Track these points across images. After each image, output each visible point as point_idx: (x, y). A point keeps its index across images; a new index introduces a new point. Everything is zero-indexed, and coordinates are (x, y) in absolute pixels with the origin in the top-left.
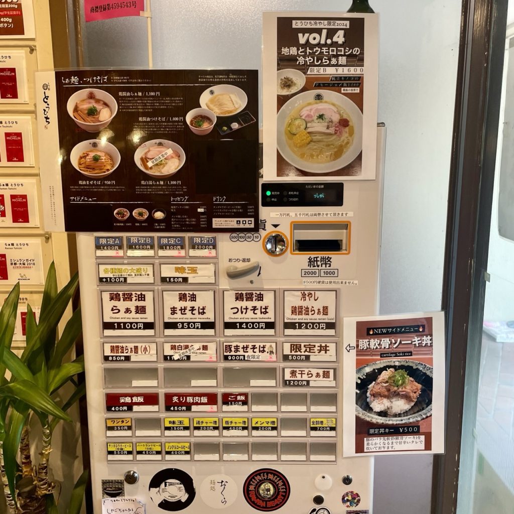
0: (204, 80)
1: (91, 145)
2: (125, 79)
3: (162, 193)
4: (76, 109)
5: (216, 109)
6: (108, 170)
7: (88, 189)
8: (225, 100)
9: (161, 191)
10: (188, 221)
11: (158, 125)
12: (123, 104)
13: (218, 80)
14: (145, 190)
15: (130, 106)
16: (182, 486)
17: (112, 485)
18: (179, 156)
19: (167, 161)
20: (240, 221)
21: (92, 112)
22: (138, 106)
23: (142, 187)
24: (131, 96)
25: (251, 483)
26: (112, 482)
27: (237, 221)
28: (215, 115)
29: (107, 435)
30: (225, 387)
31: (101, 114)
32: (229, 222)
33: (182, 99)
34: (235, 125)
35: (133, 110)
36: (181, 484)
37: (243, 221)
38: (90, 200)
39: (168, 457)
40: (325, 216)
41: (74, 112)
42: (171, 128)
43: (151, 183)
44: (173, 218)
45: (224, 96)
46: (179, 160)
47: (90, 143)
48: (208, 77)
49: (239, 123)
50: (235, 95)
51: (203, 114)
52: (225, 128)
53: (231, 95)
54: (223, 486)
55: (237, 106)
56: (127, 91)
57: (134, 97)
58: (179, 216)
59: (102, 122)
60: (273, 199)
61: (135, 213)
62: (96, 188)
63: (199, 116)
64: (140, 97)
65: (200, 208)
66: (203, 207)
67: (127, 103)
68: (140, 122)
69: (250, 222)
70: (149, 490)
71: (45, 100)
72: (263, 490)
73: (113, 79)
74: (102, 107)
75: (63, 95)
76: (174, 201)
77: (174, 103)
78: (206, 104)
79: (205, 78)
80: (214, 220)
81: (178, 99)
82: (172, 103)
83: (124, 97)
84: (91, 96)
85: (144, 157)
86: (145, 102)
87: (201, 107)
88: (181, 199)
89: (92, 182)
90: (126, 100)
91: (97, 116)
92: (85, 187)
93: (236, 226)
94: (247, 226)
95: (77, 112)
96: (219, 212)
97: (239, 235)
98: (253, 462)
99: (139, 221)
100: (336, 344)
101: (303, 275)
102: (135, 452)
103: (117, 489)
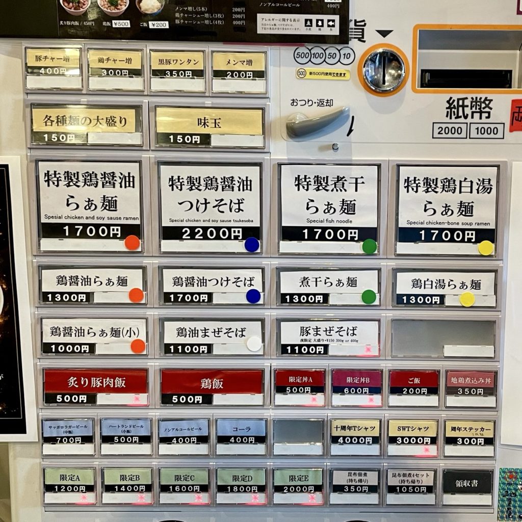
10: (209, 19)
20: (311, 21)
27: (306, 21)
32: (289, 22)
37: (317, 21)
39: (164, 498)
44: (178, 11)
58: (190, 9)
69: (331, 23)
80: (259, 16)
93: (304, 31)
94: (326, 31)
96: (271, 1)
97: (313, 52)
98: (333, 509)
99: (110, 18)
100: (496, 271)
101: (436, 135)
102: (99, 487)
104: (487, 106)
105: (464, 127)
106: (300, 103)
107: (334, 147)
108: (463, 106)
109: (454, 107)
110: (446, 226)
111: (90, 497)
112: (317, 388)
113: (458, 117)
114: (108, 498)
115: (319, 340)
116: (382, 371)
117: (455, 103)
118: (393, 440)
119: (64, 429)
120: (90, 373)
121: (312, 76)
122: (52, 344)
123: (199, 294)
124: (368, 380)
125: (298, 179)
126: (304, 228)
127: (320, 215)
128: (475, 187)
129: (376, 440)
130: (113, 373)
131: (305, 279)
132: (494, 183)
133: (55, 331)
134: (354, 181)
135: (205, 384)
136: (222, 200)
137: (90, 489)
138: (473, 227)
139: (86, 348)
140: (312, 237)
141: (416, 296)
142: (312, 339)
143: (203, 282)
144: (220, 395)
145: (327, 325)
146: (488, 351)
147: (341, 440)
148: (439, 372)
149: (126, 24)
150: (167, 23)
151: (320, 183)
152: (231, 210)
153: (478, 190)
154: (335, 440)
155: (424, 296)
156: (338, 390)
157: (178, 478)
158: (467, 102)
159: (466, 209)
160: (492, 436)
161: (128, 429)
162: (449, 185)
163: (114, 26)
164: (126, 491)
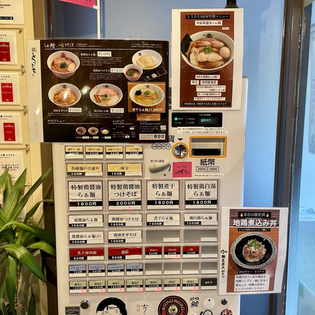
0: (135, 46)
1: (62, 87)
2: (85, 45)
3: (107, 117)
4: (53, 64)
5: (143, 65)
6: (73, 103)
7: (59, 114)
8: (148, 59)
9: (107, 116)
11: (105, 75)
12: (83, 61)
13: (144, 47)
14: (96, 116)
15: (88, 62)
16: (118, 309)
17: (72, 310)
18: (119, 94)
19: (111, 97)
20: (156, 136)
21: (63, 66)
22: (93, 62)
23: (94, 114)
24: (88, 56)
25: (163, 305)
26: (72, 308)
28: (142, 69)
29: (70, 277)
30: (147, 243)
31: (69, 67)
32: (149, 136)
33: (121, 58)
34: (155, 75)
35: (90, 65)
36: (117, 308)
37: (158, 136)
38: (61, 121)
39: (110, 290)
40: (211, 133)
41: (52, 66)
42: (114, 76)
43: (100, 111)
44: (114, 133)
45: (148, 57)
46: (119, 97)
47: (62, 86)
48: (137, 44)
49: (157, 74)
50: (155, 56)
51: (134, 68)
52: (148, 77)
53: (152, 57)
54: (145, 308)
55: (155, 64)
56: (86, 53)
57: (91, 56)
58: (118, 133)
59: (69, 72)
60: (179, 123)
61: (90, 130)
62: (65, 114)
63: (131, 69)
64: (94, 56)
65: (131, 127)
66: (134, 127)
67: (86, 60)
68: (94, 72)
69: (163, 136)
70: (97, 312)
71: (33, 58)
72: (171, 310)
73: (77, 45)
74: (70, 63)
75: (45, 55)
76: (115, 123)
77: (116, 60)
78: (136, 62)
79: (136, 45)
80: (140, 135)
81: (118, 58)
82: (115, 61)
83: (84, 56)
84: (63, 56)
85: (96, 94)
86: (98, 59)
87: (133, 63)
88: (119, 121)
89: (62, 110)
90: (85, 58)
91: (67, 68)
92: (58, 114)
93: (154, 139)
94: (161, 139)
95: (54, 65)
96: (144, 130)
97: (158, 145)
98: (165, 292)
99: (92, 136)
100: (217, 213)
101: (197, 171)
102: (88, 287)
103: (75, 312)
104: (213, 161)
105: (206, 168)
106: (153, 161)
107: (165, 175)
108: (206, 161)
110: (201, 199)
111: (85, 291)
112: (159, 253)
113: (204, 165)
114: (91, 291)
116: (180, 247)
117: (203, 161)
119: (76, 268)
120: (85, 250)
122: (73, 241)
123: (121, 223)
124: (176, 250)
125: (153, 185)
126: (155, 201)
127: (161, 197)
128: (210, 186)
130: (92, 250)
131: (156, 217)
132: (216, 185)
133: (73, 236)
134: (171, 185)
135: (123, 252)
136: (129, 192)
137: (85, 288)
138: (210, 199)
139: (84, 242)
140: (158, 204)
141: (191, 222)
143: (122, 219)
144: (128, 256)
146: (215, 239)
148: (199, 246)
149: (97, 137)
150: (110, 137)
151: (161, 186)
152: (132, 196)
153: (211, 187)
155: (194, 222)
156: (166, 253)
157: (114, 283)
159: (208, 194)
161: (97, 268)
162: (202, 186)
163: (93, 138)
164: (97, 288)
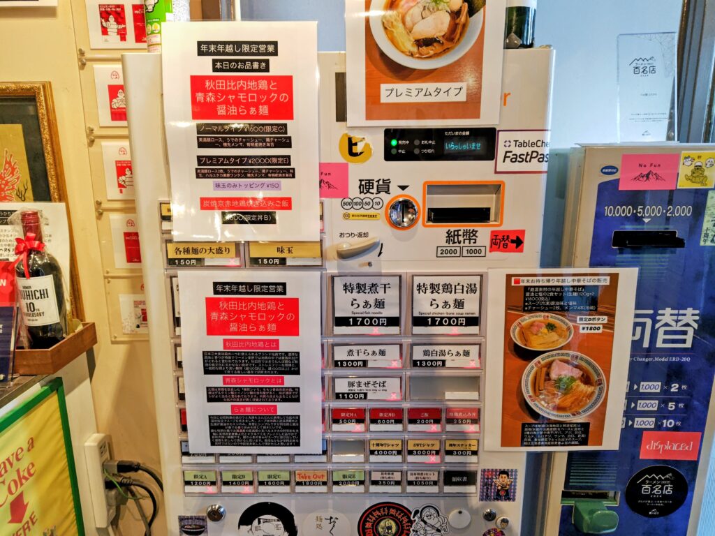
16: (280, 523)
17: (191, 522)
26: (191, 519)
29: (183, 462)
39: (262, 489)
54: (332, 524)
60: (400, 151)
70: (239, 528)
72: (383, 528)
97: (354, 201)
98: (371, 495)
100: (480, 344)
101: (439, 255)
102: (219, 483)
103: (198, 527)
104: (474, 235)
105: (458, 249)
106: (346, 236)
107: (370, 264)
108: (458, 235)
109: (452, 236)
110: (446, 315)
112: (360, 421)
113: (454, 243)
114: (225, 489)
115: (361, 390)
116: (403, 410)
118: (410, 453)
121: (354, 218)
125: (345, 285)
126: (350, 318)
127: (361, 309)
128: (465, 289)
129: (399, 453)
134: (383, 286)
137: (213, 483)
138: (464, 315)
140: (355, 324)
141: (426, 361)
142: (356, 389)
145: (366, 380)
146: (474, 395)
147: (376, 453)
148: (441, 409)
151: (361, 288)
153: (467, 291)
154: (372, 452)
155: (432, 361)
156: (374, 421)
157: (270, 476)
158: (460, 233)
159: (459, 304)
160: (476, 449)
162: (447, 288)
164: (237, 485)
